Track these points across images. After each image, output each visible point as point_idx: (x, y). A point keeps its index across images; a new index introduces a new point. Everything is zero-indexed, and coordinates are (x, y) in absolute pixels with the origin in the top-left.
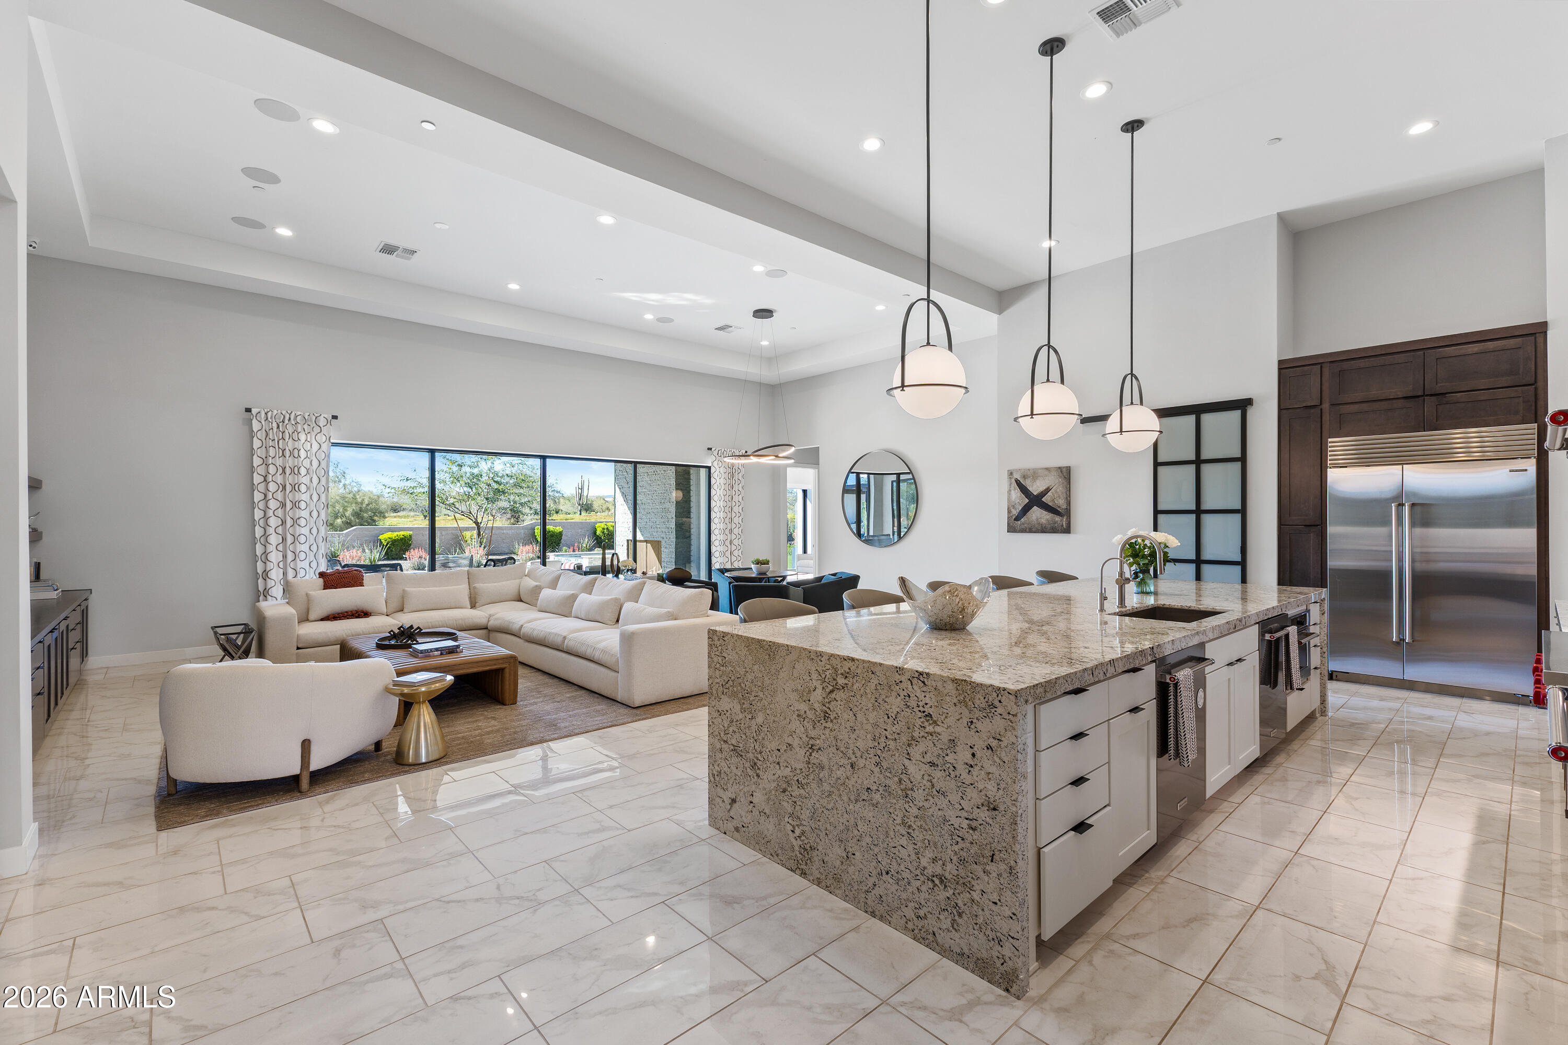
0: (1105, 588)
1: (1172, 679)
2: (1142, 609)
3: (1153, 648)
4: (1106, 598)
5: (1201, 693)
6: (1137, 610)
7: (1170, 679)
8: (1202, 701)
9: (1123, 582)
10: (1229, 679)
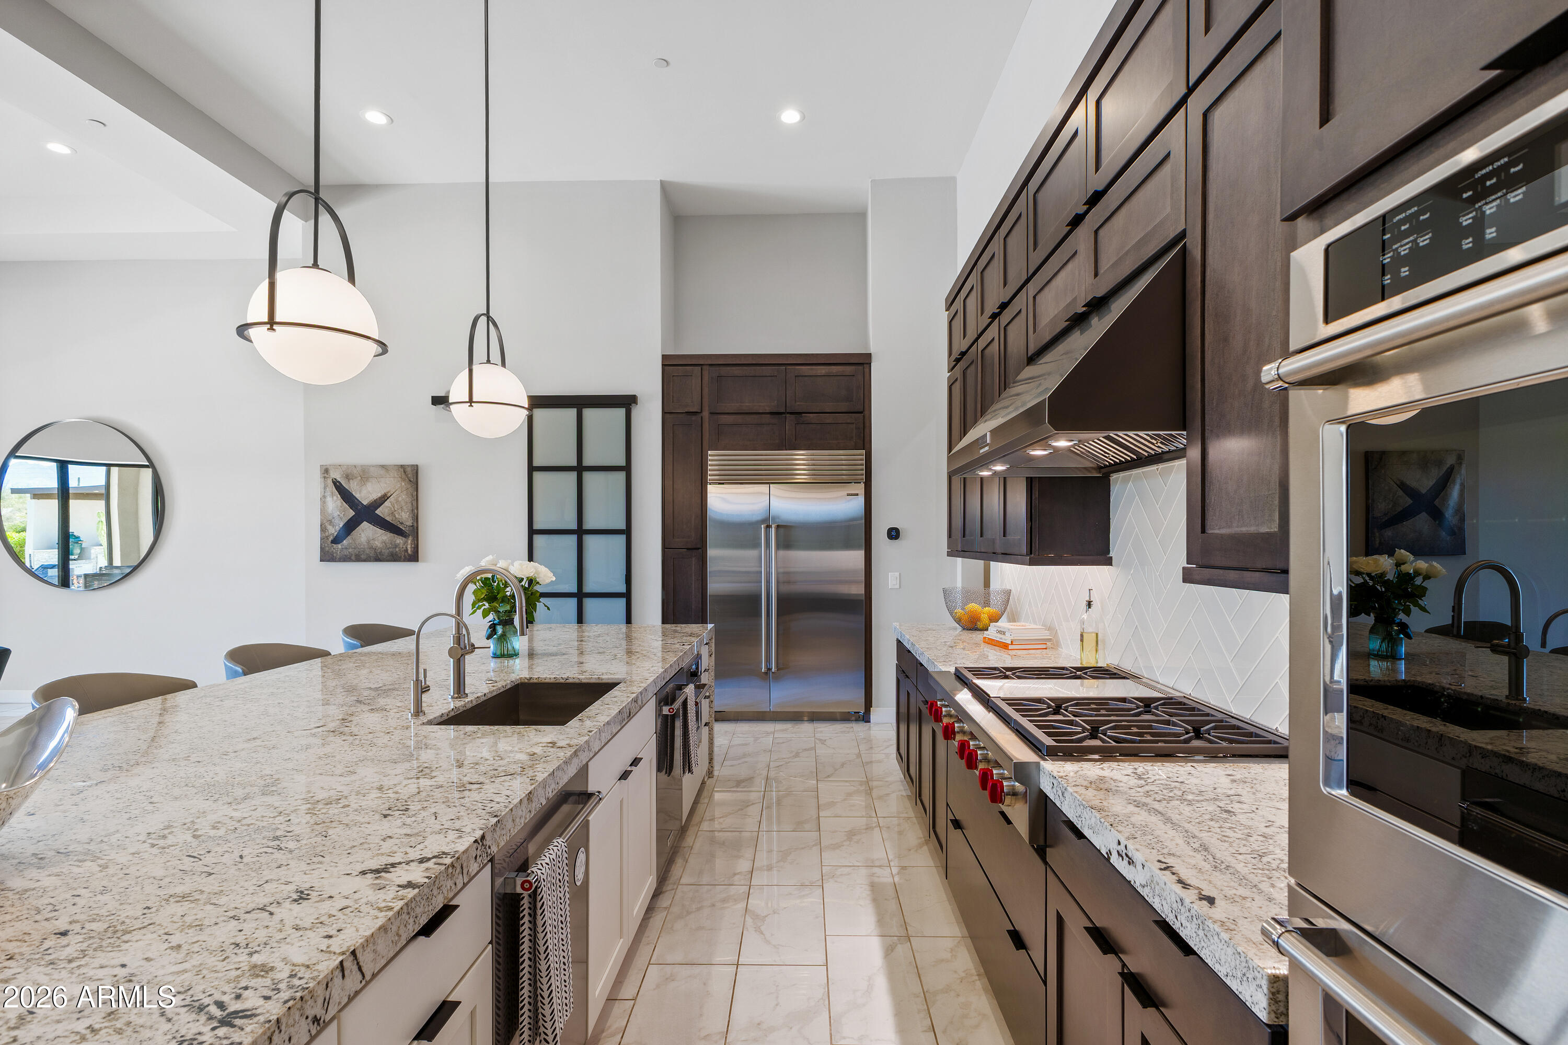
0: (425, 671)
1: (527, 885)
2: (495, 694)
3: (483, 837)
4: (426, 689)
5: (581, 857)
6: (485, 698)
7: (522, 885)
8: (583, 869)
9: (460, 652)
10: (621, 802)
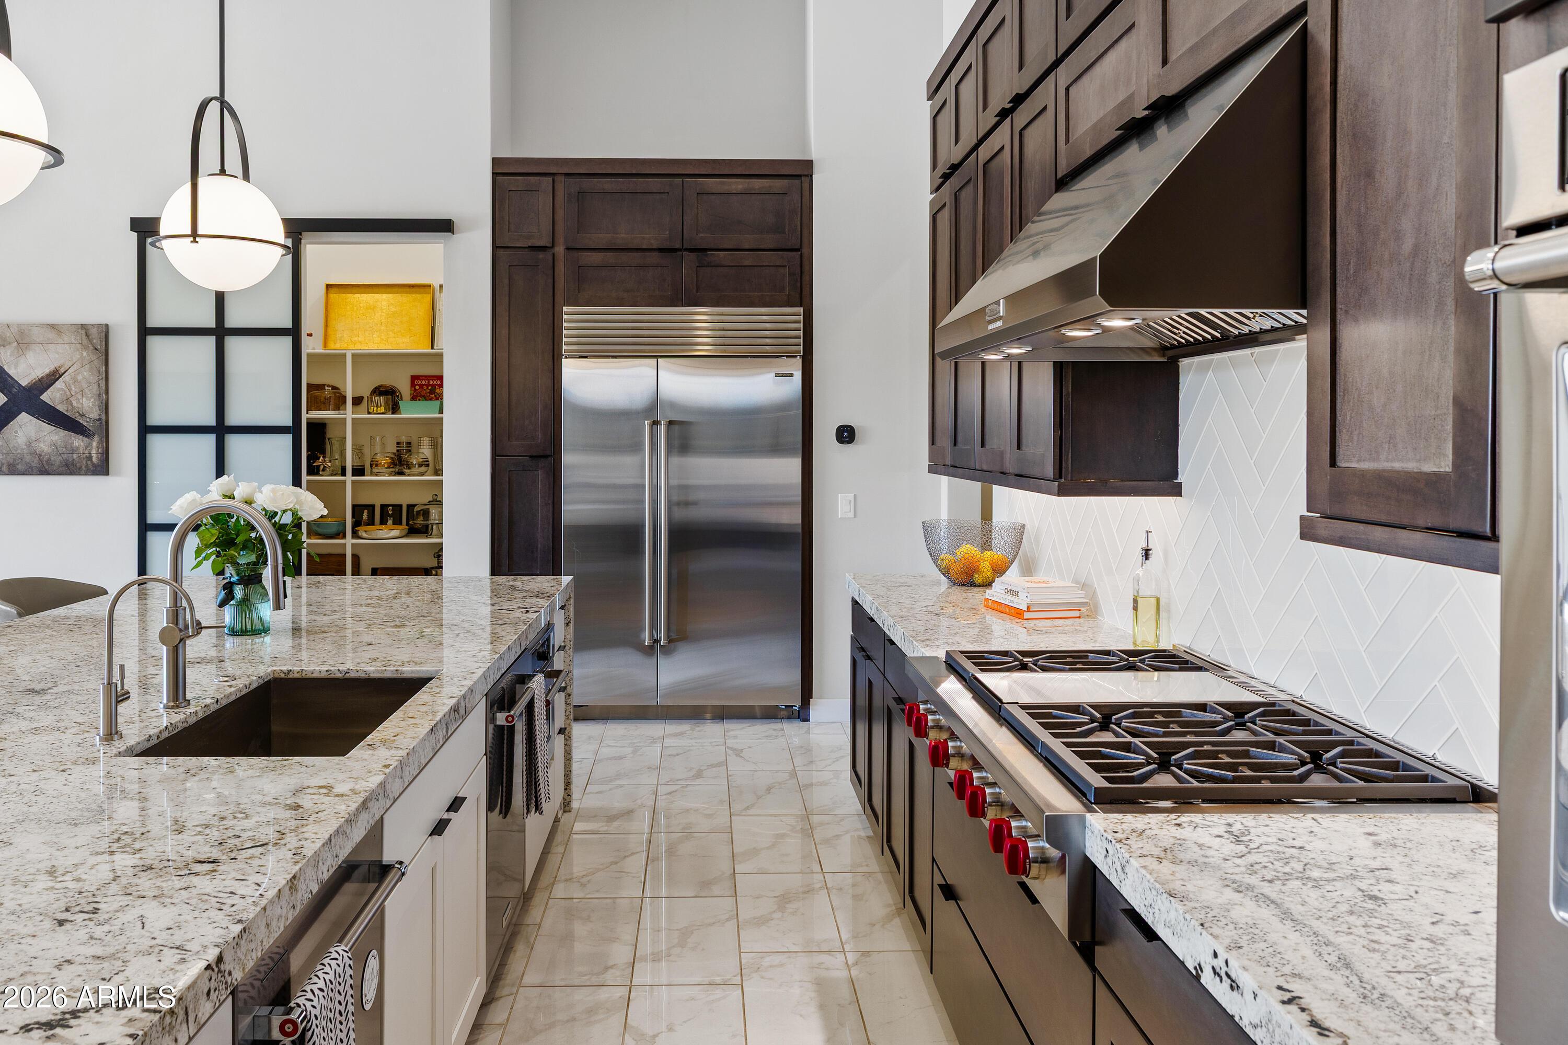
0: (122, 667)
1: (289, 1028)
2: (233, 698)
3: (220, 959)
4: (124, 697)
5: (373, 964)
6: (217, 707)
7: (282, 1029)
8: (375, 983)
9: (178, 636)
10: (434, 870)
